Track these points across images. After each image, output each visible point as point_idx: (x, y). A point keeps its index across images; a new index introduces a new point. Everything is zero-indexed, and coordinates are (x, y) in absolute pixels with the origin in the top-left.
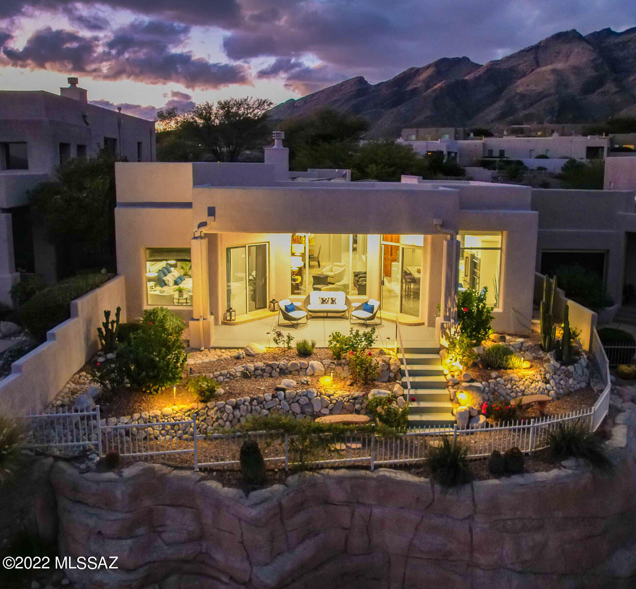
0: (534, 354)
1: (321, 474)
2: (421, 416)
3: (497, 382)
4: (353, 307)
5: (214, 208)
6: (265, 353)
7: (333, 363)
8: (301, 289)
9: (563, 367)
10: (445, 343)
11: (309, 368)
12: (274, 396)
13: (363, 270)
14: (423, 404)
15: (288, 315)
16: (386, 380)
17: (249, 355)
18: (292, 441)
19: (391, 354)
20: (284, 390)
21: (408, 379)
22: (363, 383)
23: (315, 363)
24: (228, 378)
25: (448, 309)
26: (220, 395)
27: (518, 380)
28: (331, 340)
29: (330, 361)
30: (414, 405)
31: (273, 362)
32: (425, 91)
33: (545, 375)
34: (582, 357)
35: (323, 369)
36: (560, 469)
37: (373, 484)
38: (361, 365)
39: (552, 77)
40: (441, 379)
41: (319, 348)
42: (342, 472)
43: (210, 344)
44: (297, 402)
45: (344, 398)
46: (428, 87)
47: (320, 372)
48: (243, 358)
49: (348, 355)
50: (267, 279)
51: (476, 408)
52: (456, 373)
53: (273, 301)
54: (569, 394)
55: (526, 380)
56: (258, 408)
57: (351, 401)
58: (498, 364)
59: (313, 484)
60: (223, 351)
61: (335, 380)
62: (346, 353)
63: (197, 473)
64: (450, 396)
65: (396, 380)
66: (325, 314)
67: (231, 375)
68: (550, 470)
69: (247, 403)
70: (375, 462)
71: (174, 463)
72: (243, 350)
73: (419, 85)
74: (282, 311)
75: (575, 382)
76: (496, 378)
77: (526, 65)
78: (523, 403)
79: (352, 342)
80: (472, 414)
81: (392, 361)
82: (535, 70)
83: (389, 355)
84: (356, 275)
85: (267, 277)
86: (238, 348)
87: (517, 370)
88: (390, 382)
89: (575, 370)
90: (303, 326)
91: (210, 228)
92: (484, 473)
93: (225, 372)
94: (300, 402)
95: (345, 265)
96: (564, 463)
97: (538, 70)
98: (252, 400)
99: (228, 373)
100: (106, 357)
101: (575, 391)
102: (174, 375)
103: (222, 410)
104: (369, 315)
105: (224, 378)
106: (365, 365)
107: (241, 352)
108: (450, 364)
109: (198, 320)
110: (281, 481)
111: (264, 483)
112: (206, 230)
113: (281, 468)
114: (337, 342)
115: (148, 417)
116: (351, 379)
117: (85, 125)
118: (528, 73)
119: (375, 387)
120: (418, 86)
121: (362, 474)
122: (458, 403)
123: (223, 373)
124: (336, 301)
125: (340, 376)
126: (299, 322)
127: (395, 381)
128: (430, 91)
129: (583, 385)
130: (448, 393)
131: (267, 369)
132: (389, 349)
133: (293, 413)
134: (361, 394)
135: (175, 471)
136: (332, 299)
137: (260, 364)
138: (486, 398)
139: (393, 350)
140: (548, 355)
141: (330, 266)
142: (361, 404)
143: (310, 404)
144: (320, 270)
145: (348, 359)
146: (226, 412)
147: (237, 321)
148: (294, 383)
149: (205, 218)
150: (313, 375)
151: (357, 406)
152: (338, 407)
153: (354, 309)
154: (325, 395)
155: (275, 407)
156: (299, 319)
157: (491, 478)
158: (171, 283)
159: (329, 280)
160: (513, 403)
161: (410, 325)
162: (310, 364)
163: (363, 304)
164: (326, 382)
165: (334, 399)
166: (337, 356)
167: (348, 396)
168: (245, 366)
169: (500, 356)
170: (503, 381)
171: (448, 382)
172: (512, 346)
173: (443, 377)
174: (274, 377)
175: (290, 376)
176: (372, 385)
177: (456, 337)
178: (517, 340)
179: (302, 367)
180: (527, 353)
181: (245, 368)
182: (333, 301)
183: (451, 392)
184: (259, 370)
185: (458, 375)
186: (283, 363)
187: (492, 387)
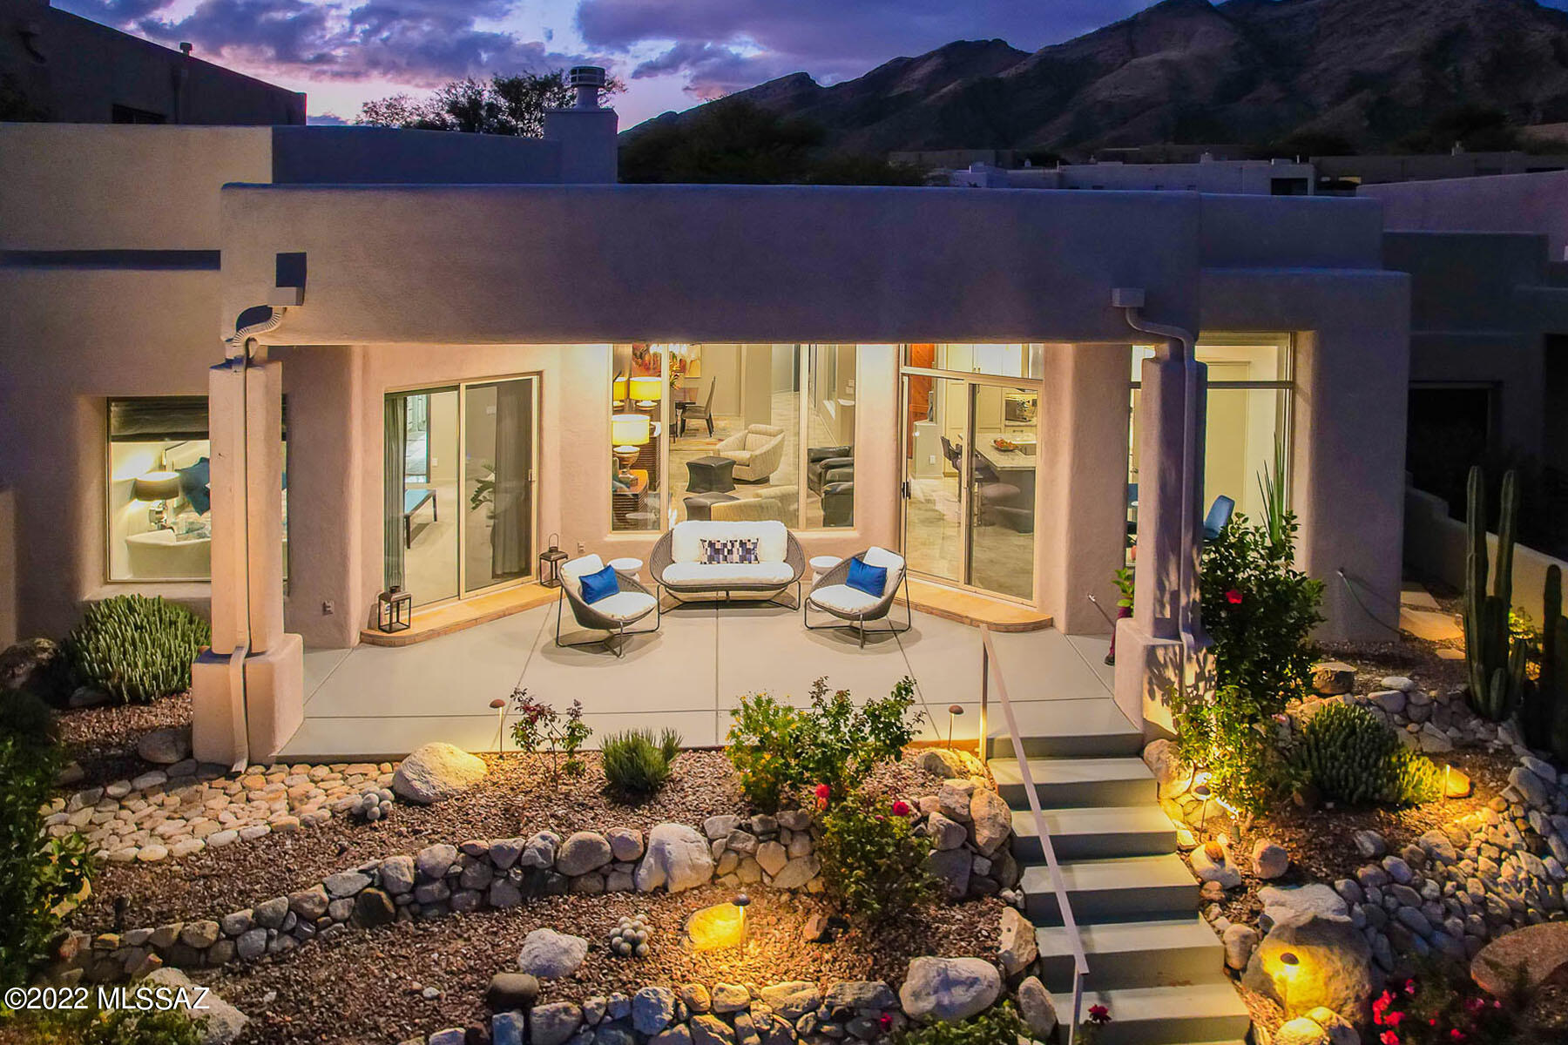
0: (1452, 732)
3: (1388, 873)
4: (815, 573)
5: (302, 257)
6: (478, 789)
7: (748, 828)
8: (644, 514)
9: (1566, 779)
10: (1161, 715)
11: (650, 860)
15: (590, 611)
16: (964, 892)
17: (406, 798)
19: (970, 769)
20: (525, 1003)
23: (674, 834)
24: (291, 933)
25: (1167, 597)
27: (1452, 854)
28: (741, 731)
29: (733, 819)
31: (497, 842)
32: (925, 98)
33: (1525, 818)
35: (706, 860)
39: (1161, 73)
40: (1168, 872)
41: (695, 750)
43: (273, 748)
45: (795, 1020)
46: (930, 91)
47: (694, 876)
48: (383, 816)
50: (535, 486)
51: (1349, 1017)
53: (552, 557)
55: (1479, 851)
57: (826, 1029)
58: (1362, 788)
60: (322, 771)
64: (1226, 957)
65: (1001, 886)
66: (722, 594)
67: (304, 917)
72: (393, 773)
73: (913, 87)
74: (570, 592)
76: (1377, 858)
77: (1113, 54)
81: (977, 807)
83: (960, 775)
84: (816, 460)
85: (535, 477)
88: (979, 898)
90: (643, 644)
91: (287, 329)
93: (282, 904)
95: (782, 431)
97: (1134, 62)
99: (294, 907)
104: (870, 602)
105: (270, 938)
109: (226, 658)
112: (265, 334)
116: (821, 905)
118: (1115, 67)
119: (922, 938)
120: (911, 89)
123: (269, 913)
124: (757, 551)
125: (778, 884)
126: (630, 630)
127: (996, 895)
130: (1215, 941)
131: (469, 873)
132: (959, 748)
134: (871, 990)
136: (742, 544)
137: (441, 854)
139: (970, 747)
141: (739, 435)
144: (712, 440)
147: (416, 629)
148: (577, 952)
149: (264, 291)
150: (665, 888)
153: (817, 578)
154: (711, 1011)
156: (628, 622)
159: (736, 472)
161: (1008, 629)
162: (652, 843)
163: (846, 563)
164: (718, 934)
165: (751, 1031)
166: (765, 800)
167: (813, 1005)
168: (376, 866)
169: (1367, 757)
170: (1405, 868)
171: (1202, 884)
172: (1378, 706)
173: (1174, 858)
174: (498, 909)
175: (565, 902)
176: (910, 928)
177: (1201, 692)
178: (1386, 681)
179: (619, 856)
180: (1429, 728)
181: (373, 876)
182: (748, 551)
183: (1225, 937)
184: (435, 880)
185: (1230, 846)
186: (540, 843)
187: (1374, 902)
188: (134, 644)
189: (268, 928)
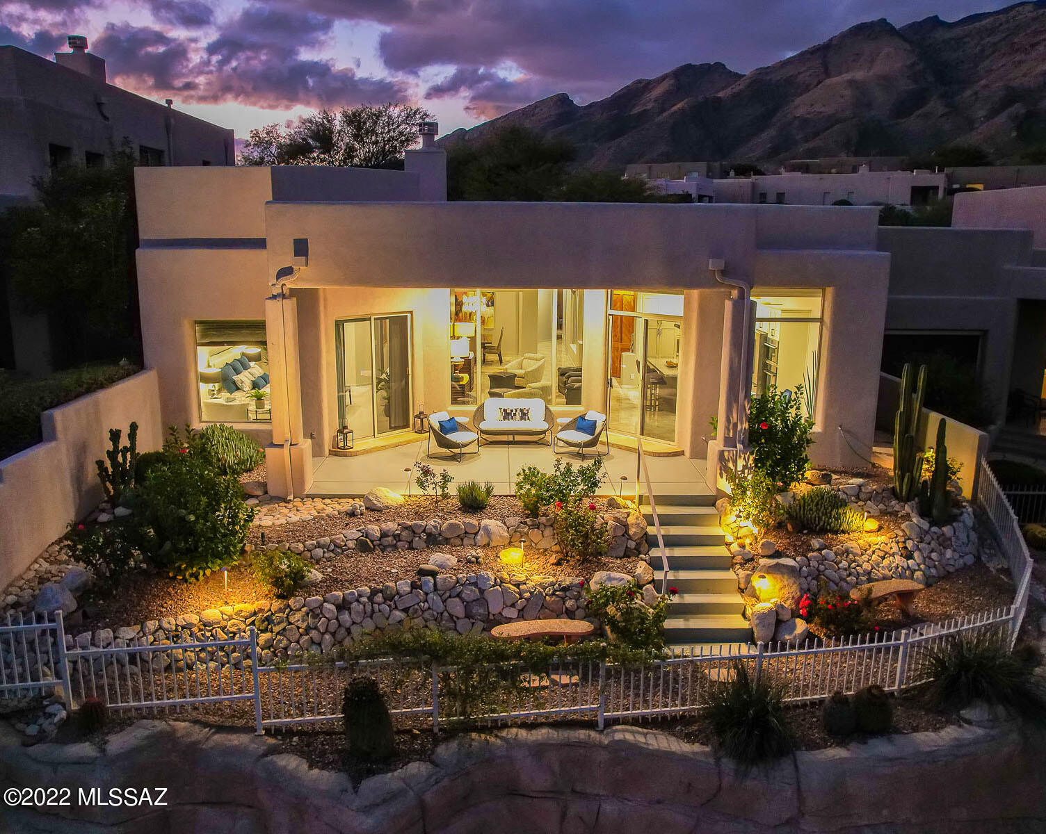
0: (881, 506)
1: (502, 738)
2: (686, 620)
3: (823, 556)
4: (559, 425)
5: (306, 240)
6: (401, 506)
7: (525, 523)
8: (469, 396)
9: (934, 529)
10: (725, 486)
11: (482, 532)
12: (414, 586)
13: (575, 365)
14: (689, 599)
15: (445, 438)
16: (622, 554)
17: (371, 509)
18: (446, 678)
19: (629, 505)
20: (433, 574)
21: (661, 552)
22: (579, 560)
23: (493, 524)
24: (332, 551)
25: (731, 426)
26: (314, 584)
27: (859, 552)
28: (522, 482)
29: (518, 519)
30: (676, 599)
31: (414, 522)
32: (658, 116)
33: (904, 542)
34: (964, 510)
35: (506, 534)
36: (960, 726)
37: (603, 756)
38: (576, 527)
39: (847, 92)
40: (721, 551)
41: (500, 496)
42: (541, 734)
43: (304, 490)
44: (459, 595)
45: (545, 588)
46: (662, 110)
47: (501, 540)
48: (362, 514)
49: (552, 509)
50: (410, 377)
51: (789, 604)
52: (747, 541)
53: (421, 416)
54: (947, 576)
55: (874, 552)
56: (385, 607)
57: (557, 593)
58: (821, 524)
59: (487, 758)
60: (327, 501)
61: (530, 555)
62: (548, 505)
63: (259, 738)
64: (739, 583)
65: (640, 554)
66: (511, 438)
67: (337, 546)
68: (942, 728)
69: (364, 599)
70: (605, 714)
71: (217, 718)
72: (362, 500)
73: (649, 106)
74: (434, 431)
75: (957, 556)
76: (820, 550)
77: (810, 75)
78: (873, 595)
79: (560, 485)
80: (780, 617)
81: (631, 520)
82: (822, 82)
83: (625, 508)
84: (563, 373)
85: (410, 373)
86: (353, 497)
87: (856, 534)
88: (629, 557)
89: (955, 533)
90: (471, 458)
91: (301, 279)
92: (816, 735)
93: (327, 539)
94: (463, 595)
95: (544, 358)
96: (965, 713)
97: (828, 81)
98: (374, 592)
99: (333, 541)
100: (114, 513)
101: (957, 570)
102: (226, 548)
103: (315, 613)
104: (587, 438)
105: (324, 552)
106: (584, 527)
107: (358, 502)
108: (735, 525)
109: (282, 446)
110: (425, 755)
111: (390, 759)
112: (292, 283)
113: (425, 726)
114: (531, 485)
115: (174, 628)
116: (557, 552)
117: (100, 118)
118: (812, 86)
119: (602, 566)
120: (648, 108)
121: (582, 736)
122: (754, 595)
123: (322, 542)
124: (529, 414)
125: (538, 546)
126: (464, 450)
127: (637, 557)
128: (664, 115)
129: (970, 560)
130: (735, 577)
131: (403, 534)
132: (625, 498)
133: (451, 616)
134: (578, 580)
135: (216, 737)
136: (521, 410)
137: (391, 526)
138: (805, 586)
139: (632, 499)
140: (907, 508)
141: (519, 361)
142: (577, 600)
143: (482, 600)
144: (502, 366)
145: (552, 516)
146: (325, 617)
147: (357, 449)
148: (452, 560)
149: (289, 260)
150: (489, 544)
151: (569, 603)
152: (534, 605)
153: (560, 428)
154: (510, 583)
155: (416, 606)
156: (464, 446)
157: (830, 746)
158: (247, 386)
159: (517, 382)
160: (855, 595)
161: (660, 455)
162: (482, 526)
163: (576, 420)
164: (512, 557)
165: (526, 591)
166: (533, 511)
167: (552, 584)
168: (363, 529)
169: (826, 509)
170: (832, 555)
171: (734, 557)
172: (844, 492)
173: (724, 547)
174: (417, 549)
175: (446, 547)
176: (596, 564)
177: (746, 475)
178: (851, 481)
179: (468, 531)
180: (869, 504)
181: (363, 533)
182: (525, 414)
183: (740, 576)
184: (389, 536)
185: (751, 544)
186: (433, 523)
187: (814, 567)
188: (227, 446)
189: (323, 549)
